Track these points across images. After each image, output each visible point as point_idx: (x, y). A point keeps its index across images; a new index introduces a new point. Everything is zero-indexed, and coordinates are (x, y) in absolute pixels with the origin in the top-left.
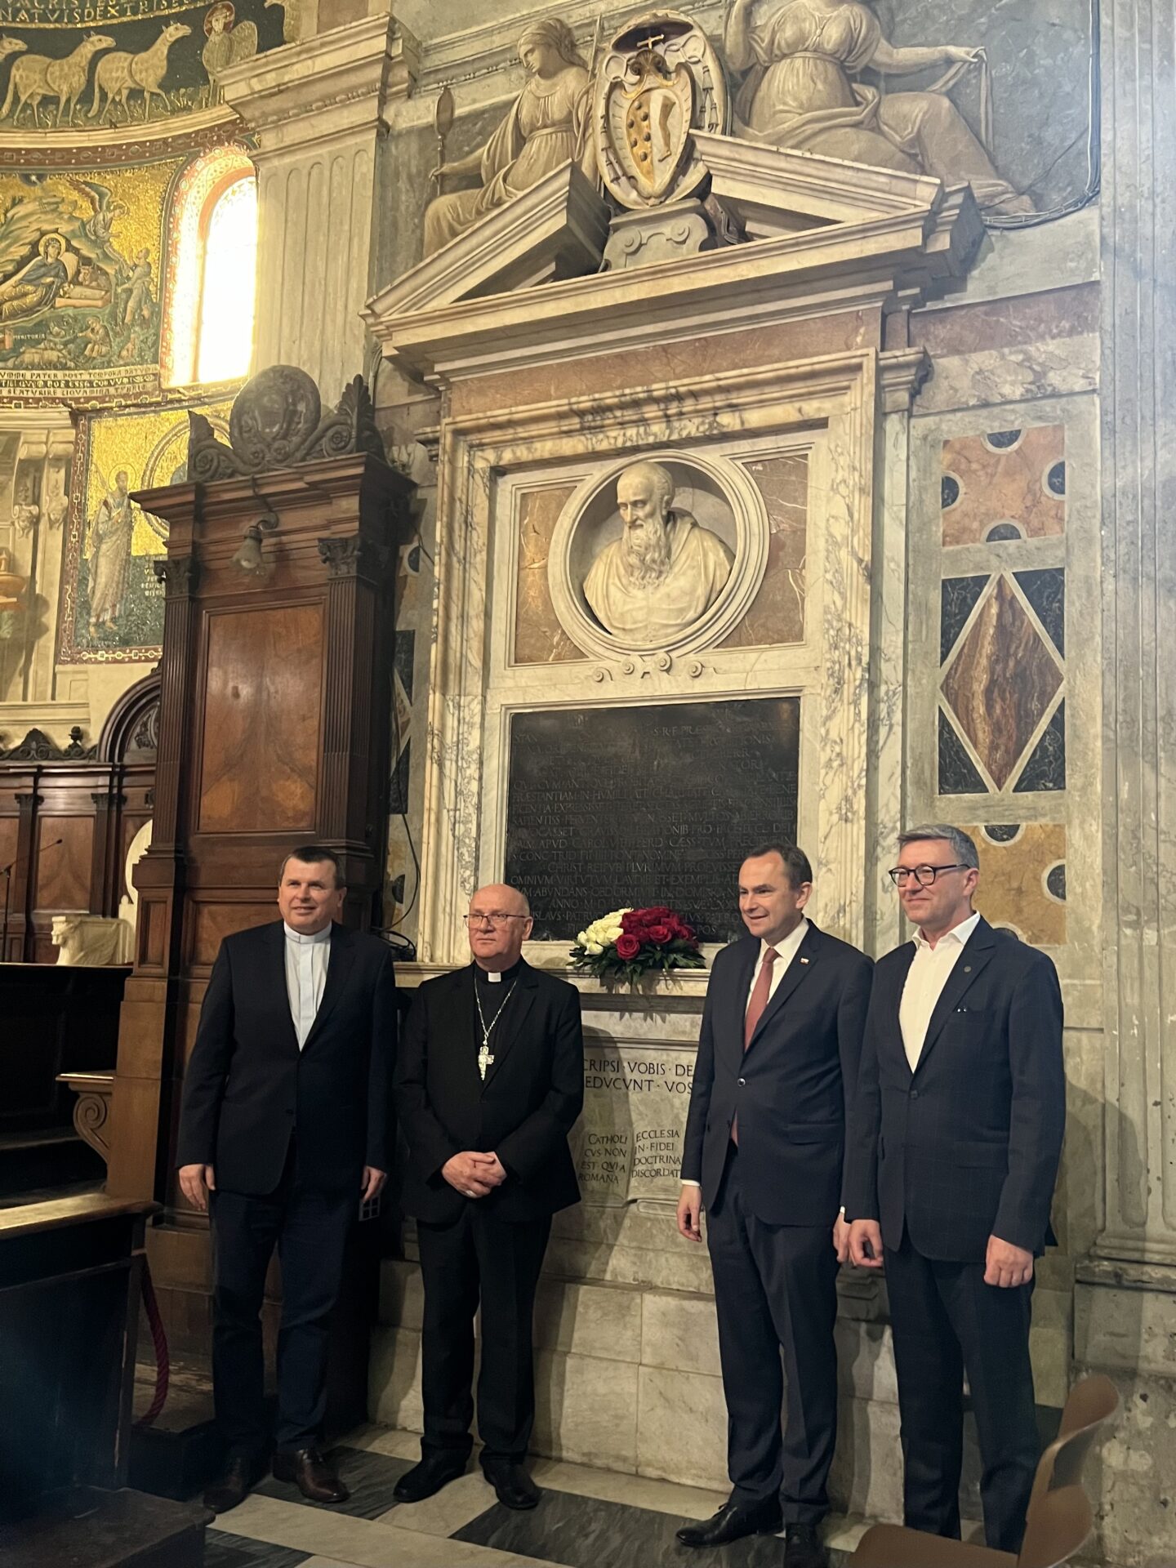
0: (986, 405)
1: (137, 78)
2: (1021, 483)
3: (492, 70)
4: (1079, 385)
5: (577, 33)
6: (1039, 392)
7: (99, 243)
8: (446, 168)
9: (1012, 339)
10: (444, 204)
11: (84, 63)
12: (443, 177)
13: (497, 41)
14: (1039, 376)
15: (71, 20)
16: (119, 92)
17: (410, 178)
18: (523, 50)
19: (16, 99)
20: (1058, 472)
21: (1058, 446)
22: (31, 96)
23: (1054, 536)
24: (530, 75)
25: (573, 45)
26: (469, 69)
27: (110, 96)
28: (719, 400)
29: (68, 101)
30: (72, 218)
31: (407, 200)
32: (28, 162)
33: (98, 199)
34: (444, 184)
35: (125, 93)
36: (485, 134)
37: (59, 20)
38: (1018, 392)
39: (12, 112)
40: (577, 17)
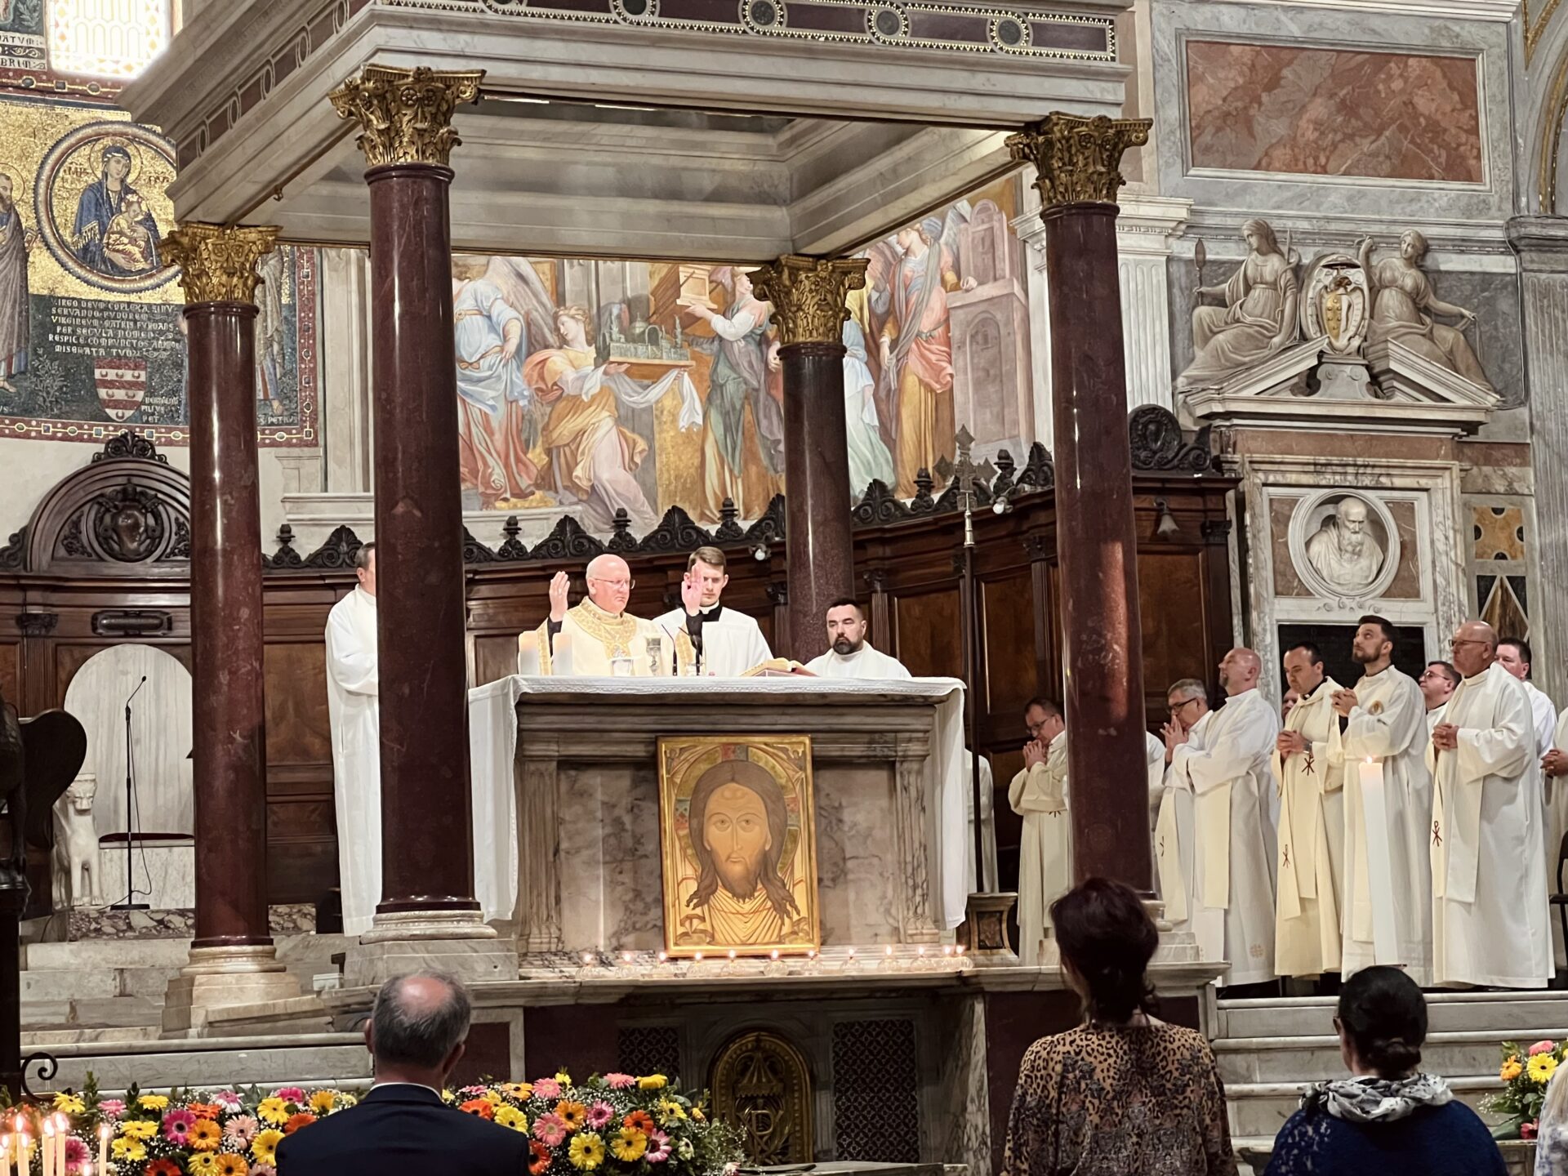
0: (1489, 493)
2: (1506, 533)
3: (1228, 239)
4: (1526, 491)
5: (1277, 235)
6: (1511, 492)
8: (1204, 289)
9: (1497, 463)
10: (1203, 311)
12: (1201, 294)
13: (1230, 222)
14: (1510, 484)
17: (1181, 289)
18: (1246, 233)
20: (1520, 531)
21: (1519, 518)
23: (1520, 560)
24: (1251, 250)
25: (1275, 241)
26: (1213, 232)
28: (1383, 471)
31: (1180, 302)
34: (1202, 298)
36: (1226, 277)
38: (1502, 490)
40: (1275, 225)
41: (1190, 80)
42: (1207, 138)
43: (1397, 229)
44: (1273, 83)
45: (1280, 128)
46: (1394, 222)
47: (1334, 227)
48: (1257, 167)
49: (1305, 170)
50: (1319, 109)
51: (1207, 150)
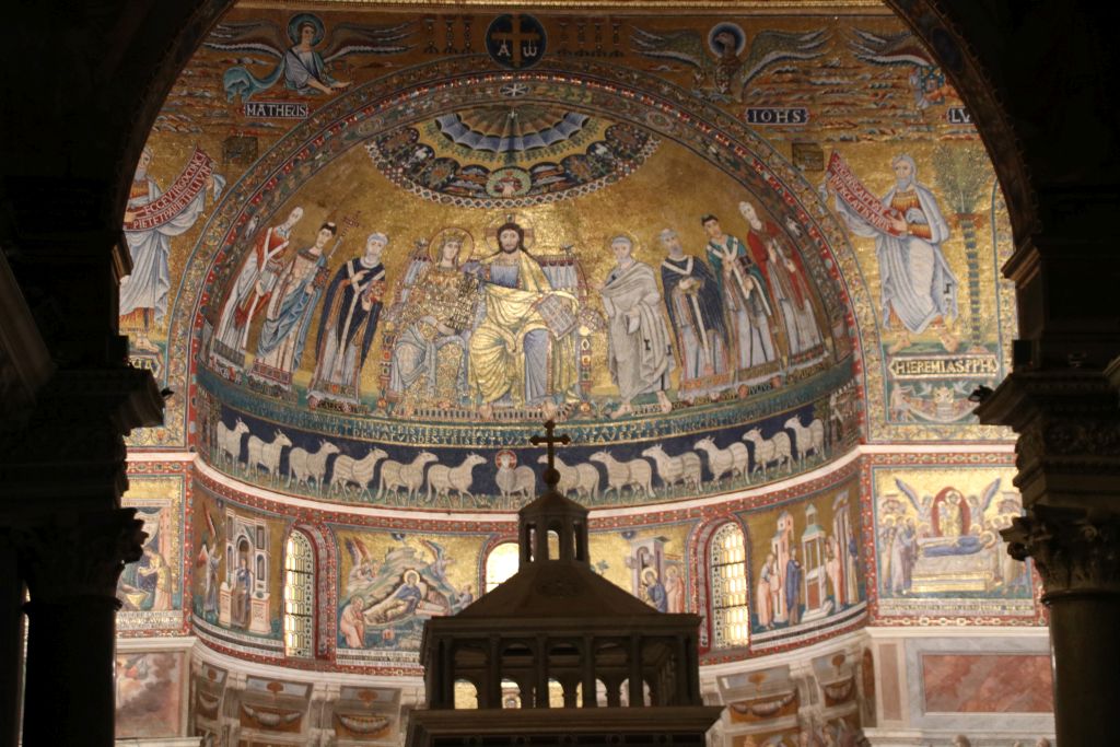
1: (454, 482)
5: (970, 741)
7: (438, 579)
11: (421, 469)
15: (411, 441)
16: (443, 489)
18: (955, 741)
19: (385, 488)
22: (393, 486)
26: (938, 741)
27: (438, 491)
29: (413, 491)
30: (422, 563)
32: (395, 526)
33: (436, 550)
35: (447, 490)
37: (404, 441)
39: (383, 495)
40: (969, 737)
41: (924, 673)
42: (933, 699)
43: (1032, 737)
44: (967, 672)
45: (970, 692)
46: (1030, 733)
47: (1000, 737)
48: (959, 710)
49: (984, 711)
50: (991, 682)
51: (934, 704)
